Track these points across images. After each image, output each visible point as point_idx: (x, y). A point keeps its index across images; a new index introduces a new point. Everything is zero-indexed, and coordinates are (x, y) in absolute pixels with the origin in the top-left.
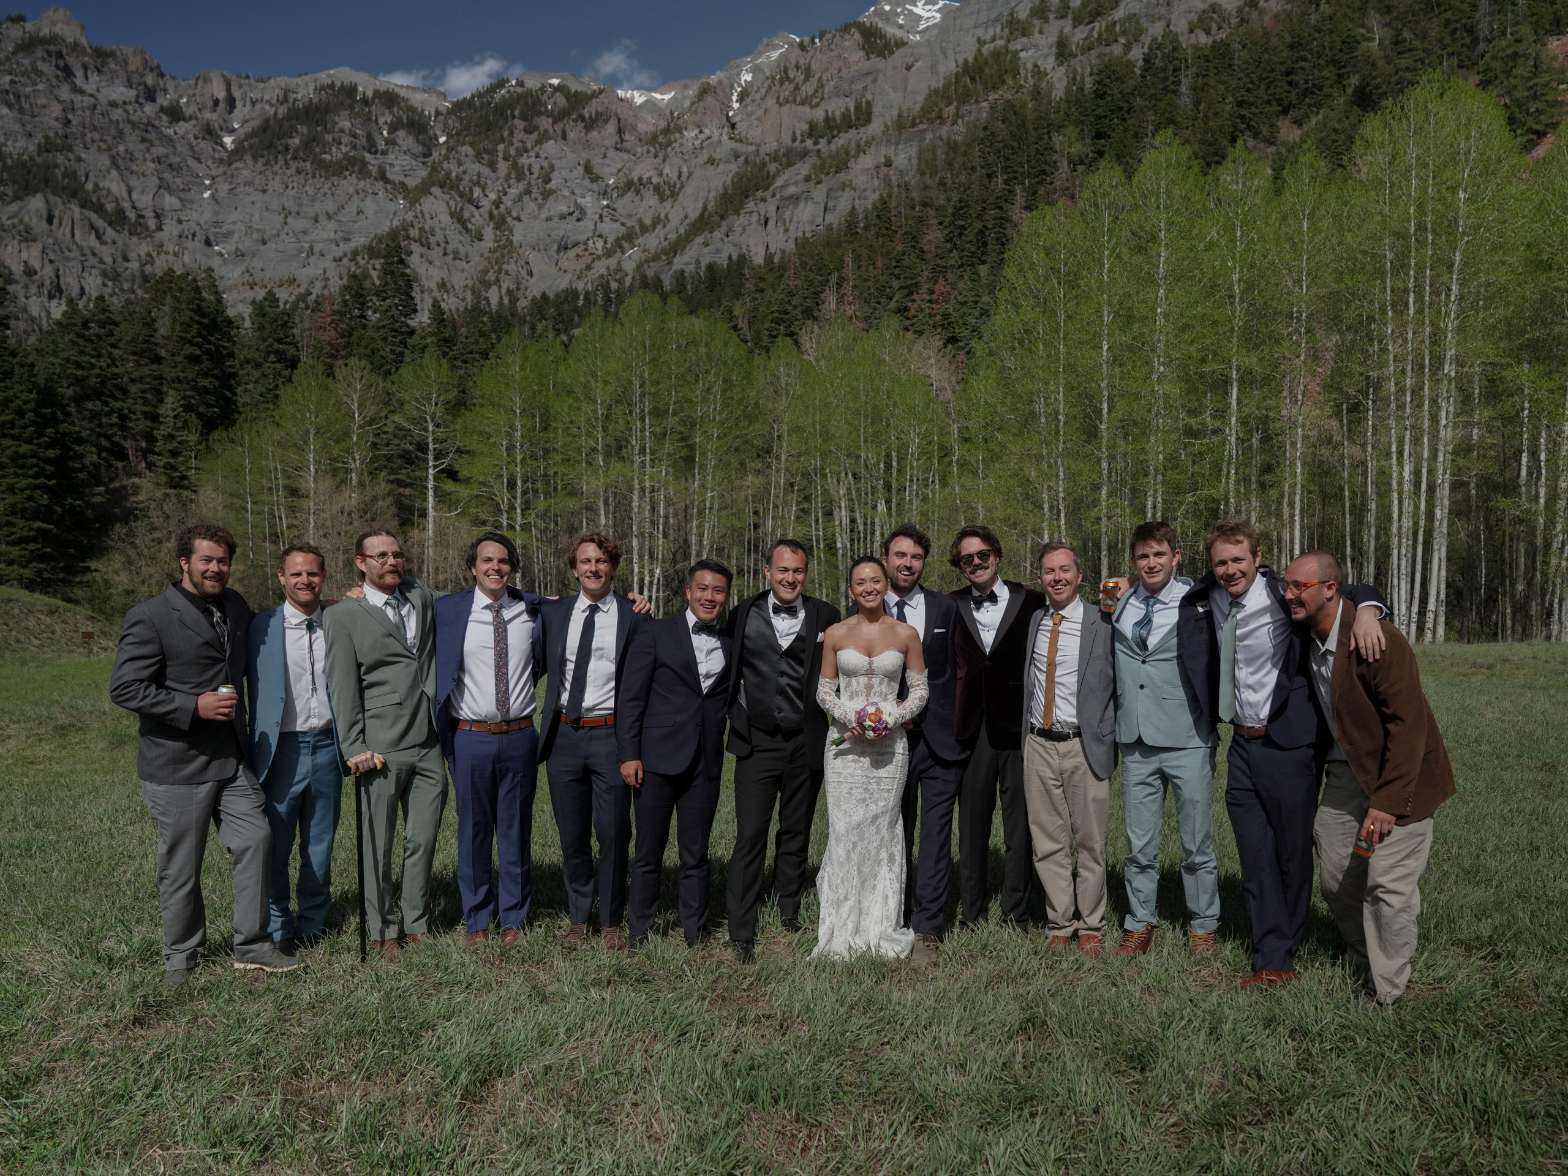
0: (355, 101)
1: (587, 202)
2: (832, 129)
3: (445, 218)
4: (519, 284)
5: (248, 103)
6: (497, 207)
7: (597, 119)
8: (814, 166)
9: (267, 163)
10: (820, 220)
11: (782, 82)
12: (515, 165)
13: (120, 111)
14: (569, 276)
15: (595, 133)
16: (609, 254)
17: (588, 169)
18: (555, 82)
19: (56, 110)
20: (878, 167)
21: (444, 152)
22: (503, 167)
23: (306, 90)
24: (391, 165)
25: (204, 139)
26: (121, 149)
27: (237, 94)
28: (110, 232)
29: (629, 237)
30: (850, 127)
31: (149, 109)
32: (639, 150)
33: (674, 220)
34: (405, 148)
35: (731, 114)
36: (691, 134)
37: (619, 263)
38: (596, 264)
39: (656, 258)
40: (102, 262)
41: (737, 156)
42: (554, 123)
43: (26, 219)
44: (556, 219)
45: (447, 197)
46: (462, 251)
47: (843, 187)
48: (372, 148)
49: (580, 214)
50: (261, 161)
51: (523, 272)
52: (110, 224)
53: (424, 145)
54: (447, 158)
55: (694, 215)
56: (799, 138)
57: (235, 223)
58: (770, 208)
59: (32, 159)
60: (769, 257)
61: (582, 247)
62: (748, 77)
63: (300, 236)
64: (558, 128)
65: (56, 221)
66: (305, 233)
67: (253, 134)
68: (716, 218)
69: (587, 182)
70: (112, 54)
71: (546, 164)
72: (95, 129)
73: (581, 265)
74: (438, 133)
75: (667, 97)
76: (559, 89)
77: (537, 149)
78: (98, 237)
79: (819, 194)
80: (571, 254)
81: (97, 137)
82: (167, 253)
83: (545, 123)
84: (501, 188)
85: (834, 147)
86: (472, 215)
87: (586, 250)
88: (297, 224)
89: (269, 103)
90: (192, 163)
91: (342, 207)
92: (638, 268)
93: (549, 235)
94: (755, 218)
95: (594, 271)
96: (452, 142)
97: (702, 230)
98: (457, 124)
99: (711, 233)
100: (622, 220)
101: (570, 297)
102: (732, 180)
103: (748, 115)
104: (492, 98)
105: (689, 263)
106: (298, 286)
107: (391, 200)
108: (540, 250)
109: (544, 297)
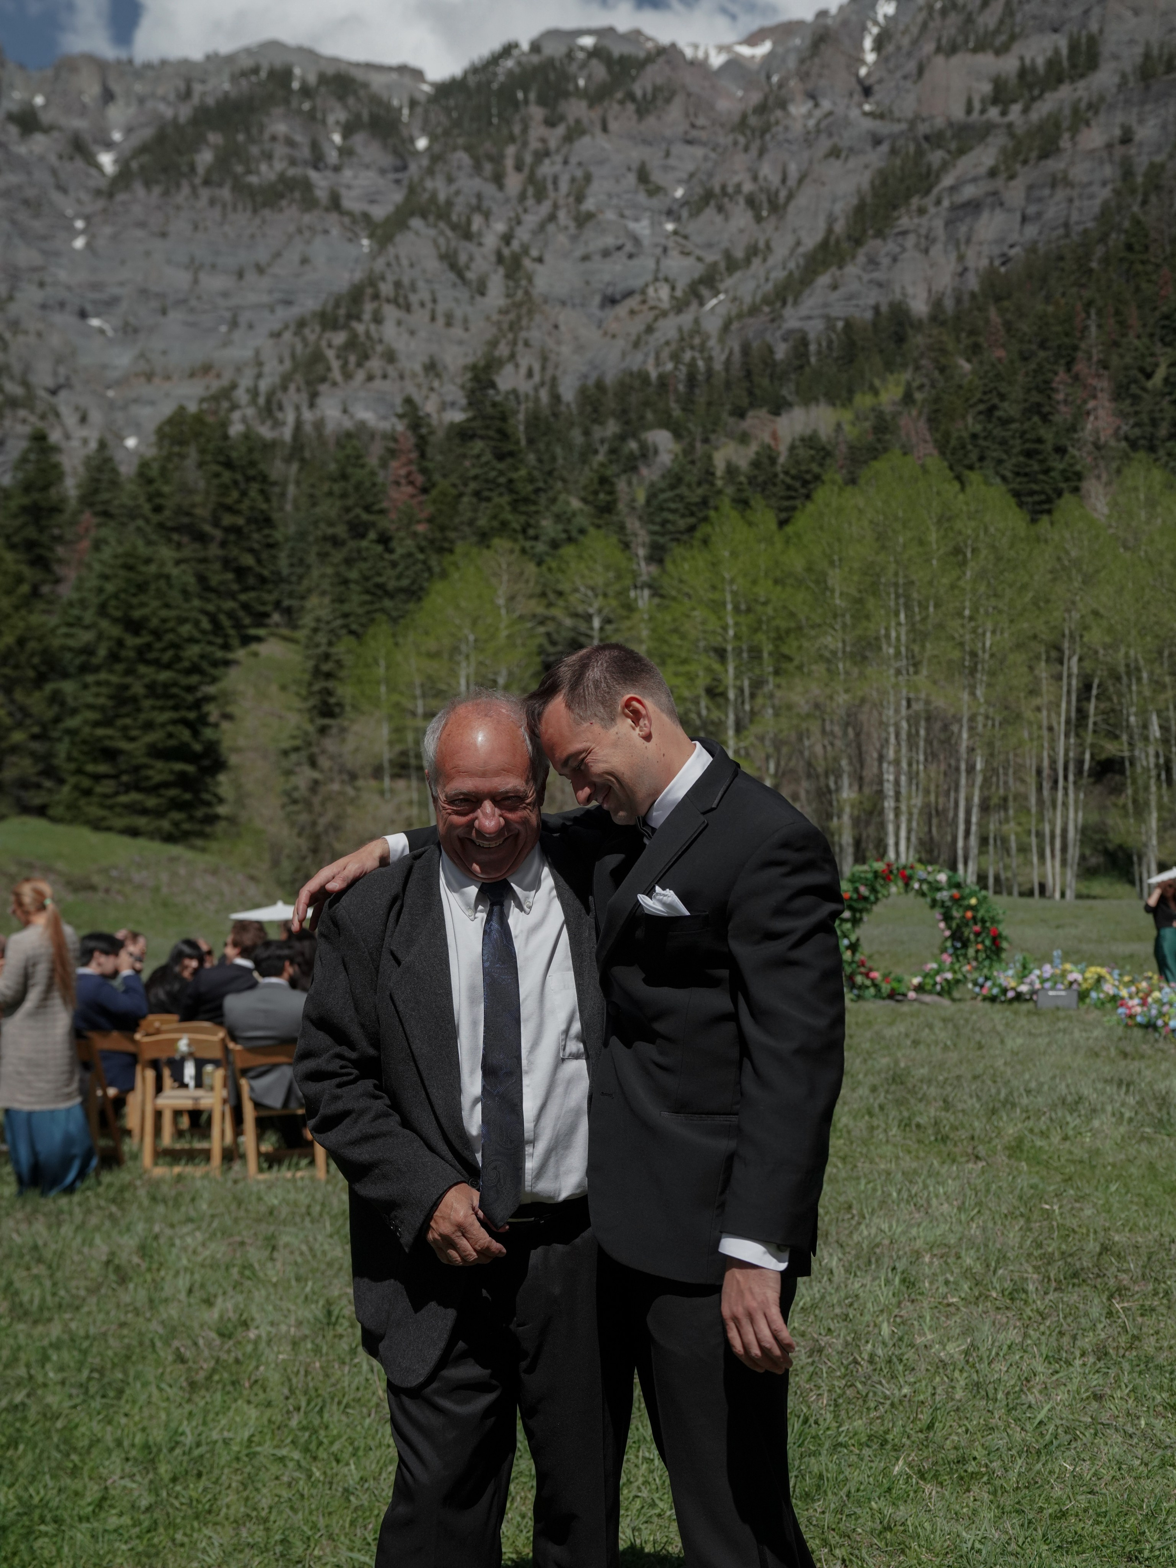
0: (290, 92)
1: (642, 228)
2: (1030, 87)
3: (433, 264)
4: (545, 359)
5: (134, 101)
6: (508, 244)
7: (655, 97)
8: (1003, 150)
9: (166, 193)
10: (1015, 236)
11: (944, 13)
12: (531, 179)
14: (620, 344)
15: (652, 119)
16: (679, 307)
17: (643, 176)
18: (589, 42)
20: (1109, 146)
21: (425, 162)
22: (514, 182)
23: (218, 77)
24: (349, 187)
25: (71, 158)
27: (116, 88)
29: (710, 279)
30: (1060, 81)
32: (721, 141)
33: (780, 251)
34: (367, 160)
35: (863, 71)
36: (799, 109)
37: (697, 321)
38: (662, 323)
39: (754, 311)
41: (877, 141)
42: (589, 107)
44: (597, 258)
45: (432, 232)
46: (458, 313)
47: (1055, 181)
48: (317, 161)
49: (633, 247)
50: (157, 190)
51: (551, 341)
53: (395, 153)
54: (430, 172)
55: (810, 242)
56: (977, 105)
57: (122, 284)
58: (934, 223)
60: (935, 301)
61: (638, 298)
62: (891, 11)
63: (218, 300)
64: (596, 115)
66: (225, 295)
67: (143, 149)
68: (849, 244)
69: (642, 198)
71: (579, 173)
73: (637, 326)
74: (416, 132)
75: (761, 52)
76: (595, 52)
77: (564, 150)
79: (1013, 195)
80: (622, 310)
82: (26, 332)
83: (575, 108)
84: (512, 214)
85: (1034, 116)
86: (471, 258)
87: (644, 302)
88: (213, 283)
89: (164, 99)
90: (56, 196)
91: (278, 255)
92: (726, 328)
93: (587, 283)
94: (910, 241)
95: (657, 335)
96: (437, 148)
97: (826, 265)
98: (443, 119)
99: (840, 267)
100: (699, 252)
101: (637, 384)
102: (872, 183)
103: (891, 72)
104: (495, 74)
105: (809, 318)
106: (218, 376)
107: (350, 240)
108: (574, 306)
109: (600, 386)
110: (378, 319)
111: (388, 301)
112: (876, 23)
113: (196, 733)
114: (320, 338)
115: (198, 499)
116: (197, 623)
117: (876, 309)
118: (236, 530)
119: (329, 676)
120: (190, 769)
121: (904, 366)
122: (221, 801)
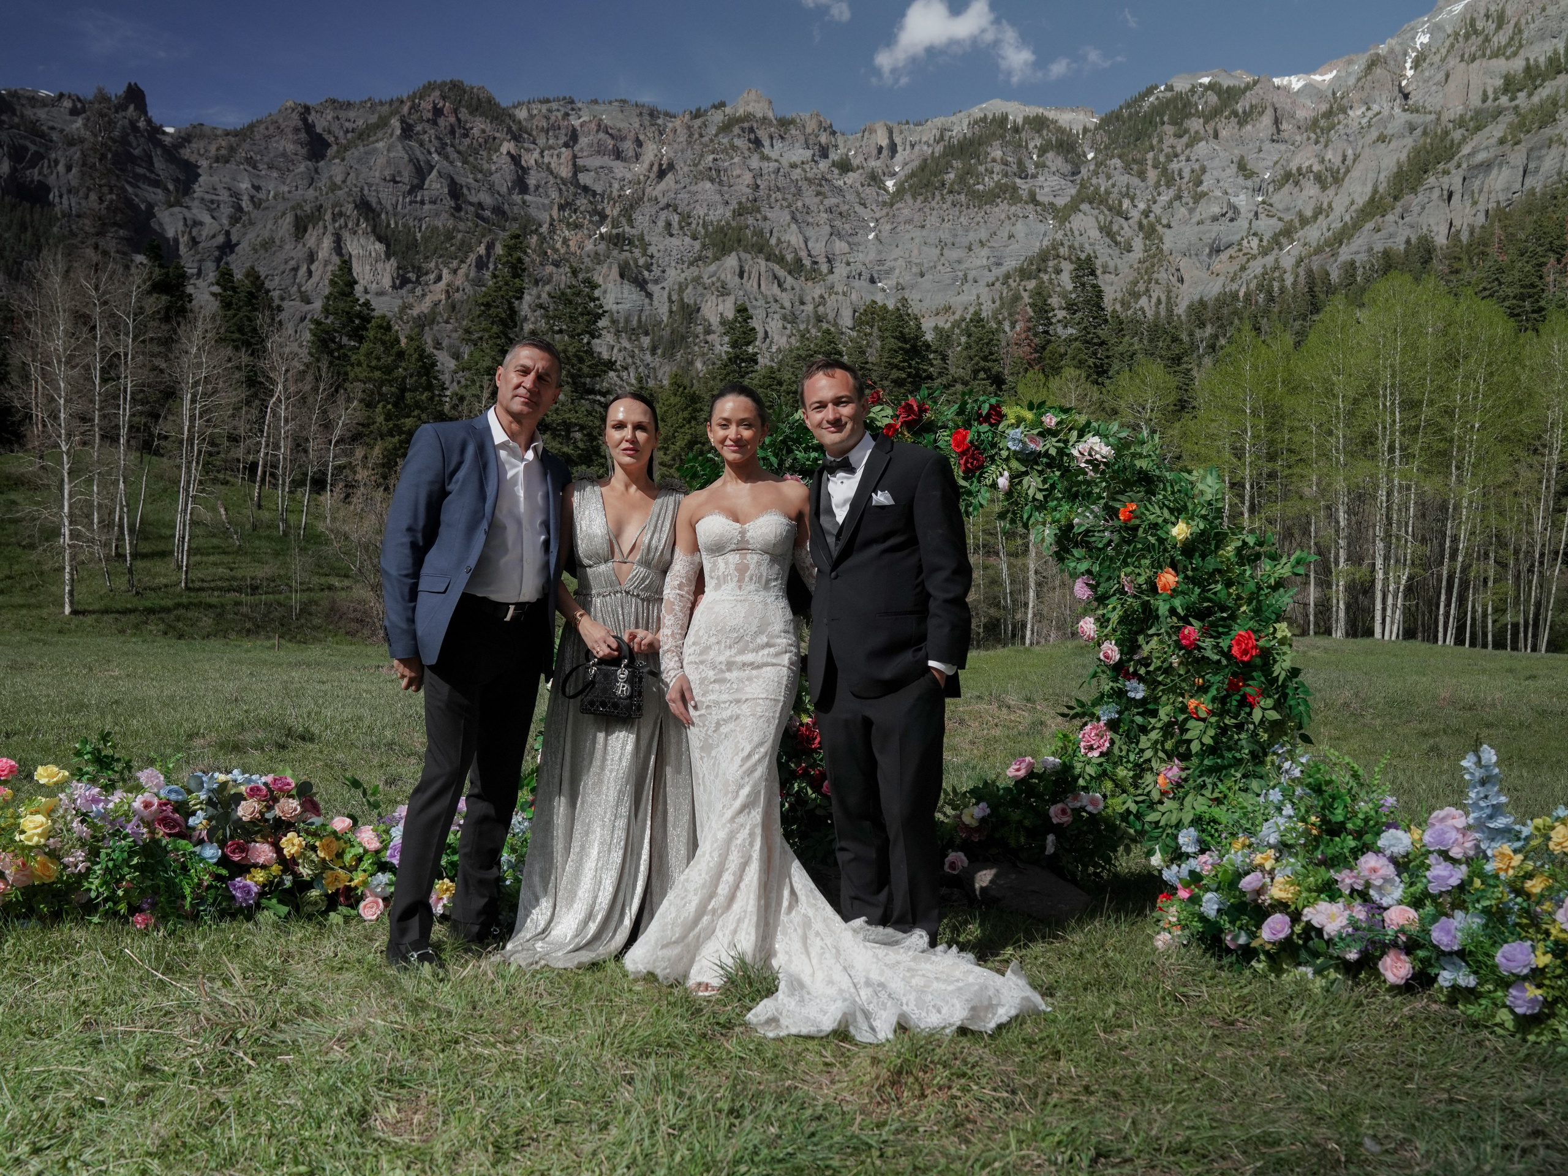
0: (1006, 130)
1: (1241, 200)
2: (1534, 79)
3: (1095, 233)
4: (1169, 292)
5: (908, 147)
6: (1147, 216)
7: (1251, 112)
8: (1511, 125)
9: (926, 200)
10: (1518, 186)
11: (1467, 37)
12: (1164, 172)
13: (799, 170)
14: (1222, 279)
15: (1249, 127)
16: (1265, 252)
17: (1242, 167)
18: (1206, 80)
19: (748, 178)
21: (1092, 167)
22: (1152, 175)
23: (960, 126)
24: (1041, 187)
25: (869, 185)
26: (800, 204)
27: (898, 140)
28: (789, 279)
29: (1288, 232)
31: (823, 165)
32: (1298, 138)
33: (1339, 208)
34: (1054, 169)
35: (1404, 83)
36: (1356, 113)
38: (1252, 264)
39: (1318, 251)
40: (783, 307)
41: (1412, 128)
42: (1205, 123)
43: (723, 277)
44: (1208, 222)
45: (1096, 212)
46: (1111, 264)
47: (1550, 143)
48: (1023, 174)
49: (1232, 213)
50: (920, 199)
51: (1174, 280)
52: (790, 273)
53: (1073, 163)
54: (1096, 173)
55: (1361, 201)
56: (1491, 96)
57: (896, 260)
58: (1455, 180)
59: (728, 224)
60: (1453, 235)
61: (1236, 248)
62: (1425, 39)
63: (955, 265)
64: (1210, 128)
65: (746, 275)
66: (959, 262)
67: (913, 175)
68: (1390, 199)
69: (1241, 180)
70: (792, 122)
71: (1197, 166)
72: (779, 189)
73: (1235, 266)
74: (1086, 149)
75: (1328, 77)
76: (1210, 87)
77: (1187, 152)
78: (780, 285)
79: (1518, 157)
80: (1224, 256)
81: (779, 196)
82: (837, 293)
83: (1195, 124)
84: (1150, 197)
85: (1536, 99)
86: (1121, 228)
87: (1240, 250)
88: (952, 254)
89: (927, 143)
90: (859, 209)
91: (994, 234)
92: (1298, 264)
93: (1200, 240)
94: (1436, 194)
95: (1248, 272)
96: (1100, 157)
97: (1372, 215)
98: (1105, 139)
99: (1383, 216)
100: (1279, 214)
101: (1230, 300)
102: (1408, 156)
103: (1425, 81)
104: (1141, 107)
105: (1357, 253)
107: (1041, 221)
108: (1191, 255)
109: (1202, 303)
110: (1058, 271)
111: (1064, 258)
112: (1414, 49)
114: (1019, 285)
117: (1408, 242)
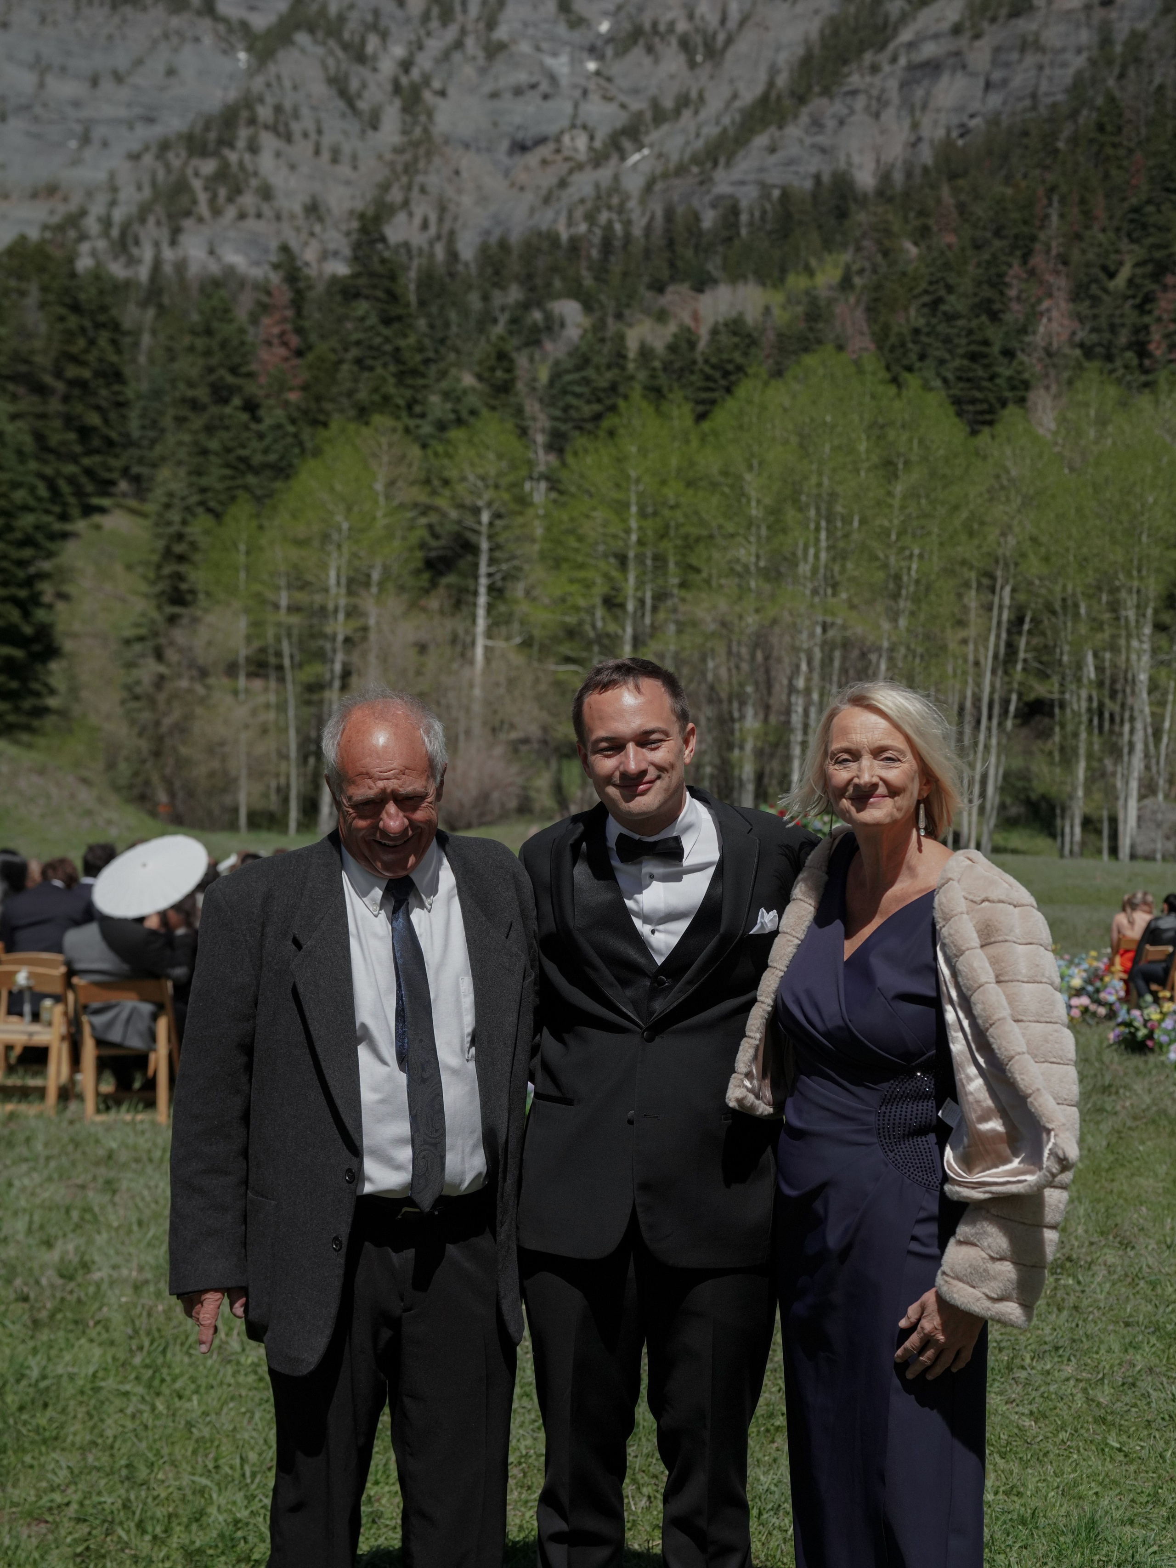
1: (560, 64)
3: (319, 89)
6: (407, 71)
10: (976, 105)
14: (529, 198)
16: (598, 160)
20: (1088, 8)
29: (634, 131)
33: (715, 103)
37: (616, 178)
38: (577, 178)
39: (681, 170)
44: (508, 96)
45: (320, 51)
46: (346, 149)
47: (1025, 44)
49: (549, 86)
51: (450, 189)
55: (749, 95)
58: (889, 83)
60: (883, 174)
61: (552, 146)
63: (68, 109)
66: (76, 104)
68: (790, 99)
69: (562, 29)
73: (548, 179)
79: (978, 57)
80: (533, 159)
84: (413, 37)
86: (364, 85)
87: (558, 151)
88: (61, 89)
91: (139, 62)
92: (649, 188)
93: (495, 124)
94: (860, 102)
95: (571, 190)
97: (764, 123)
99: (781, 127)
100: (623, 98)
101: (545, 245)
102: (822, 32)
105: (742, 183)
106: (65, 199)
107: (225, 52)
108: (478, 150)
109: (504, 245)
110: (253, 148)
111: (266, 127)
113: (26, 615)
114: (185, 164)
115: (38, 344)
116: (32, 489)
117: (817, 178)
118: (82, 384)
119: (181, 558)
120: (18, 653)
121: (844, 245)
122: (52, 692)
